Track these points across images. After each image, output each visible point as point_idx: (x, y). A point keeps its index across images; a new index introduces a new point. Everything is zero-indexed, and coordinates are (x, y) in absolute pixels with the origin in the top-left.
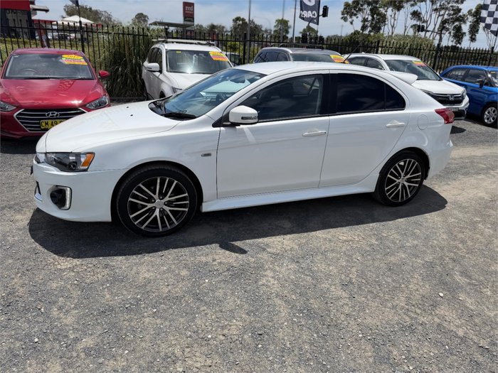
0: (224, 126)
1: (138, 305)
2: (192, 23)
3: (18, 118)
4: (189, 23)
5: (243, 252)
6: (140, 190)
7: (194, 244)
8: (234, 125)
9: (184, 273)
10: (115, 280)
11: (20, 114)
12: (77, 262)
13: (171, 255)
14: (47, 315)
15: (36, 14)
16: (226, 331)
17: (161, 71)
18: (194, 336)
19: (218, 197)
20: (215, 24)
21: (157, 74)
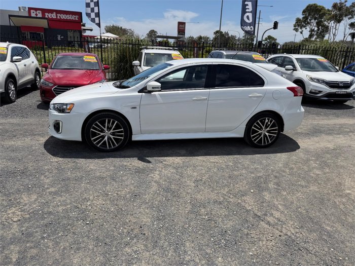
0: (144, 92)
1: (81, 179)
2: (183, 36)
3: (54, 91)
4: (181, 36)
5: (149, 162)
6: (97, 125)
7: (124, 157)
8: (150, 92)
9: (112, 168)
10: (76, 168)
11: (55, 88)
12: (61, 159)
13: (109, 161)
14: (38, 178)
15: (85, 32)
16: (119, 193)
17: (140, 66)
18: (102, 193)
19: (141, 133)
20: (202, 36)
21: (139, 67)
